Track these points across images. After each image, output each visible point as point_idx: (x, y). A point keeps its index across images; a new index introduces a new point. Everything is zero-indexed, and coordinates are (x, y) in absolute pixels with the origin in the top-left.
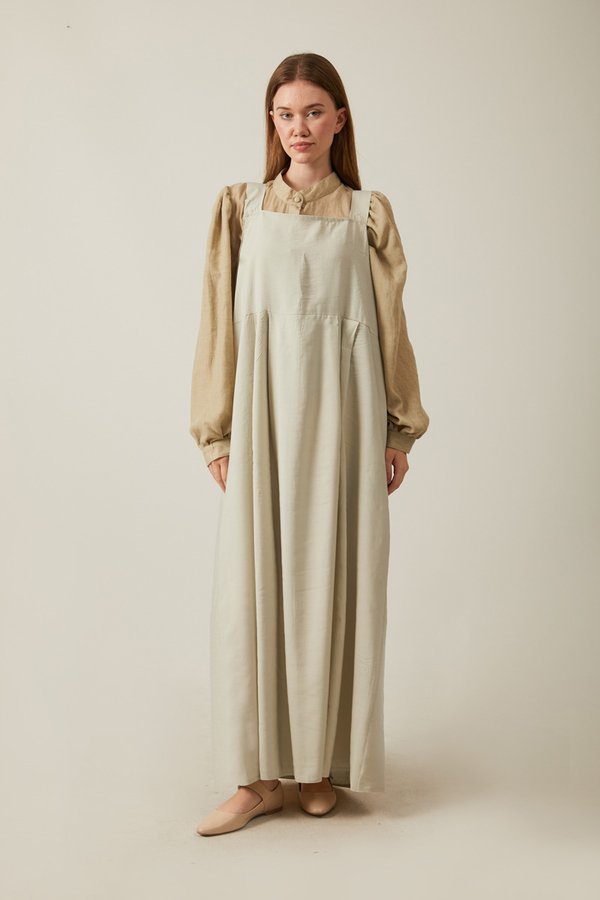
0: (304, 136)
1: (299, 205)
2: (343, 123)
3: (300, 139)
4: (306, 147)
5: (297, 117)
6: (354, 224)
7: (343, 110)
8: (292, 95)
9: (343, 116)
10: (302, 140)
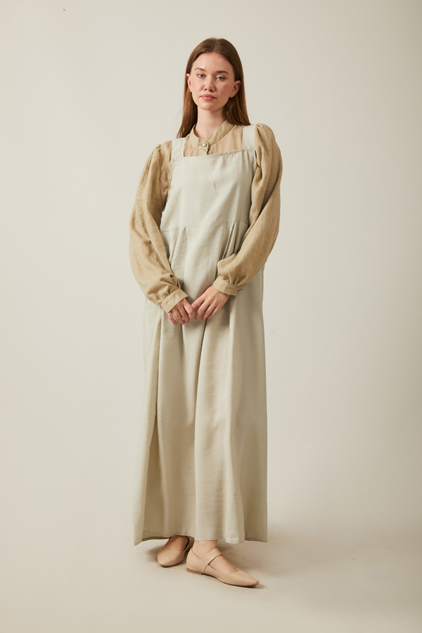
0: (211, 91)
1: (207, 148)
2: (237, 91)
3: (207, 92)
4: (211, 98)
5: (209, 77)
6: (246, 153)
7: (238, 82)
8: (208, 62)
9: (237, 87)
10: (209, 93)
